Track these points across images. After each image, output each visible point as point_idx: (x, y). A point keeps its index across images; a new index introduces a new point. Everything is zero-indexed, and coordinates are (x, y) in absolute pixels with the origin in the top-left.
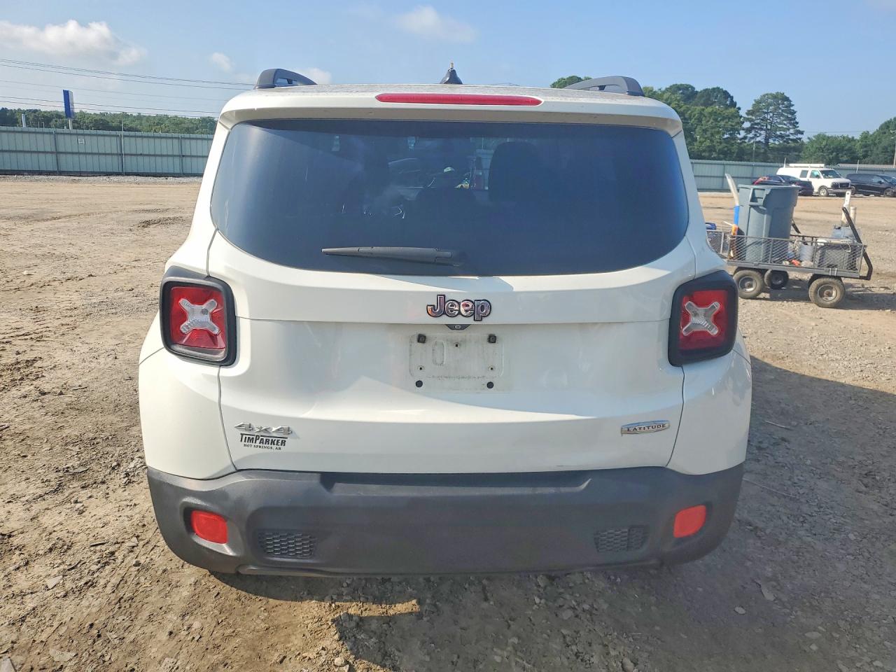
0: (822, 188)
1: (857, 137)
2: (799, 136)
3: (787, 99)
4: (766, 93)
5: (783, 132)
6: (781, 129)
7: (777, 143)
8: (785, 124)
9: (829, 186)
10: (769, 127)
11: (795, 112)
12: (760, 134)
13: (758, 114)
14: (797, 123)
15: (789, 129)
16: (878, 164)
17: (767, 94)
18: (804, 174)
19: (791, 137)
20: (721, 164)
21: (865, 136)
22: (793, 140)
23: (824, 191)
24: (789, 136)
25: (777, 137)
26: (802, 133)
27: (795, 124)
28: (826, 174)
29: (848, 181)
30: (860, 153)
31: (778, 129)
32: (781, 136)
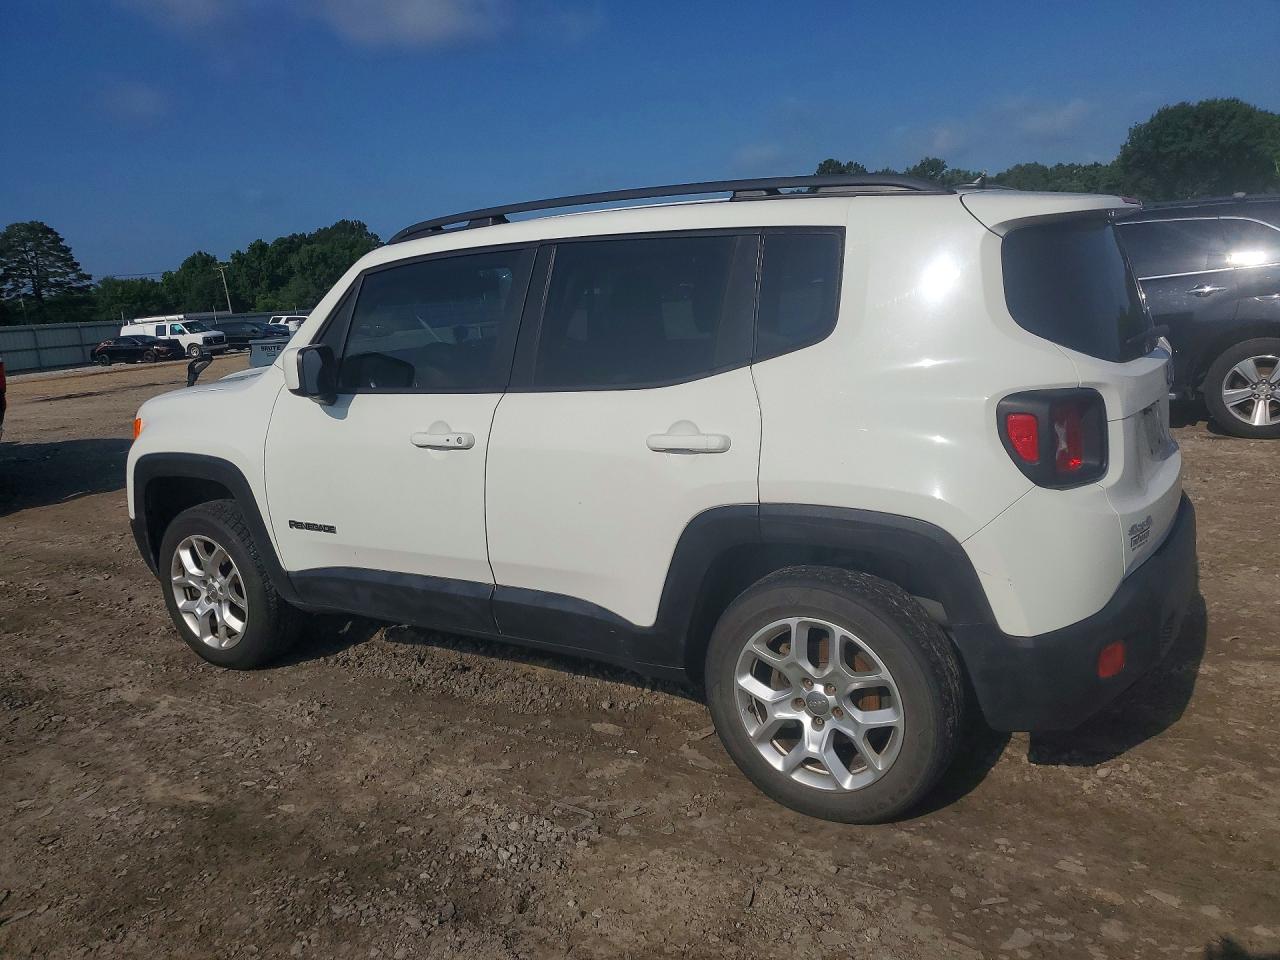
0: (191, 346)
1: (159, 279)
2: (87, 282)
3: (50, 231)
4: (14, 222)
5: (57, 278)
6: (54, 274)
7: (53, 294)
8: (59, 267)
9: (200, 342)
10: (35, 273)
11: (69, 250)
12: (24, 284)
13: (10, 254)
14: (78, 264)
15: (67, 274)
16: (197, 311)
17: (17, 225)
18: (161, 330)
19: (74, 285)
20: (28, 330)
21: (167, 276)
22: (80, 289)
23: (197, 349)
24: (69, 283)
25: (53, 285)
26: (89, 277)
27: (75, 266)
28: (191, 327)
29: (220, 333)
30: (171, 299)
31: (48, 274)
32: (59, 285)
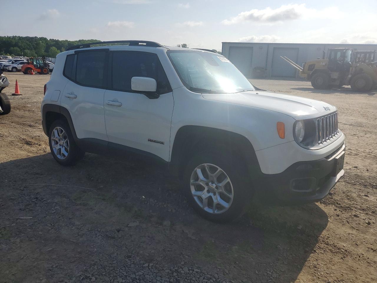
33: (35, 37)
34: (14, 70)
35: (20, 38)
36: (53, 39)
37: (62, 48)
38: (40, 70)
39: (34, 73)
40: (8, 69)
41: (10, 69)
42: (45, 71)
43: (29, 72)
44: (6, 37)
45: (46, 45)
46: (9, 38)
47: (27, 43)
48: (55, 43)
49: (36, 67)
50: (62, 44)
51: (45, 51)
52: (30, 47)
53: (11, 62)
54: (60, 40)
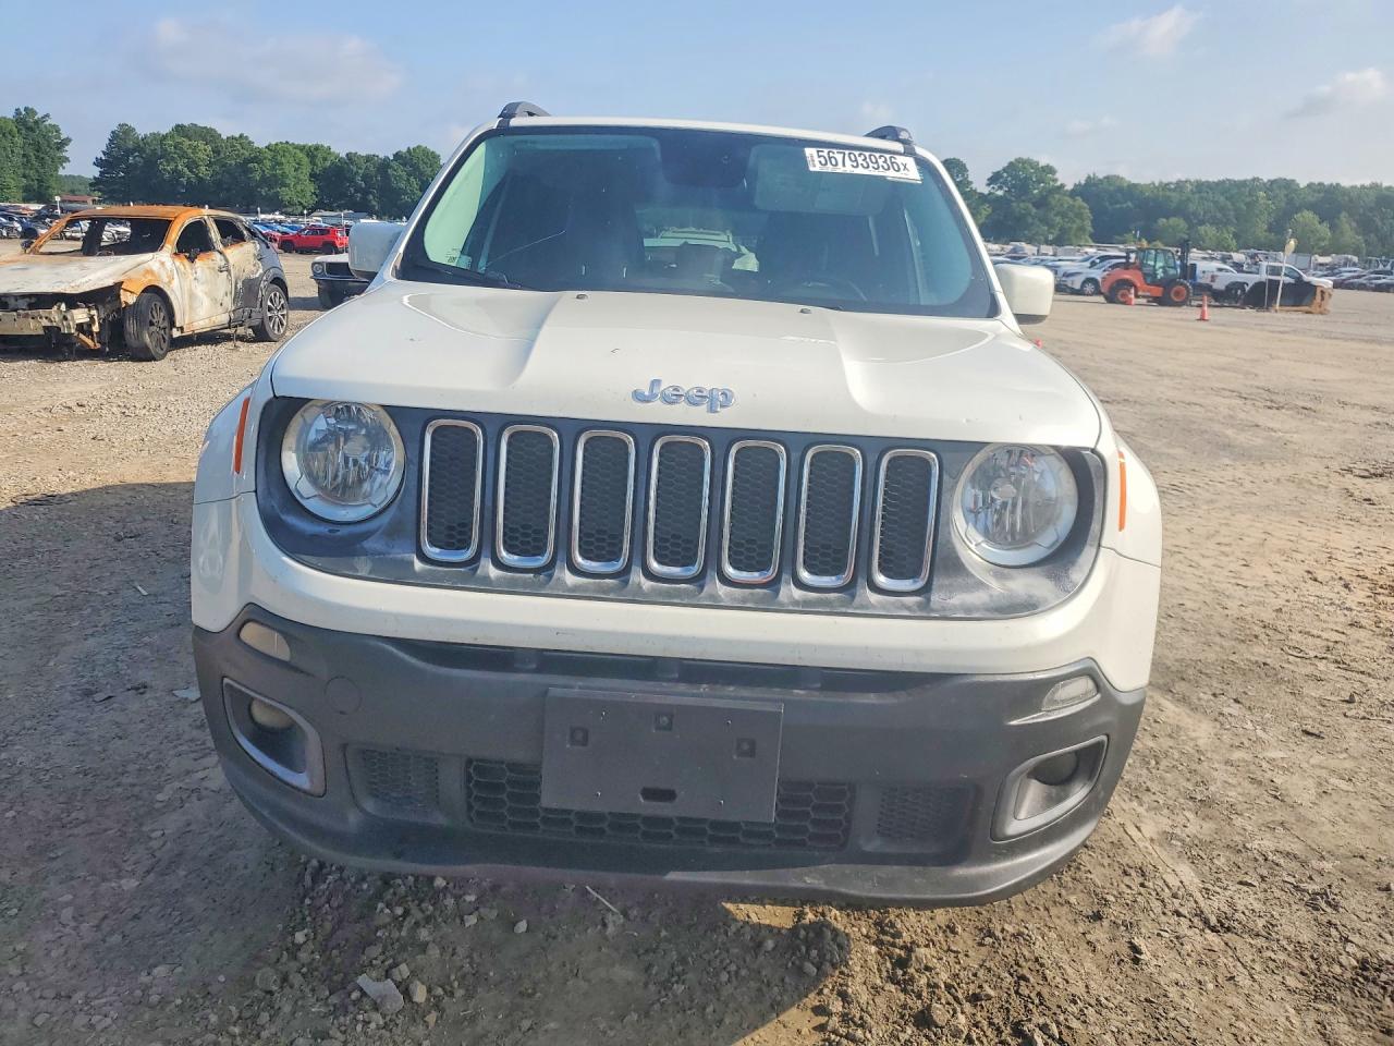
33: (1254, 179)
34: (1089, 288)
35: (1201, 187)
36: (1320, 184)
37: (1344, 215)
38: (1158, 291)
39: (1134, 301)
40: (1070, 285)
41: (1077, 286)
42: (1178, 293)
43: (1123, 296)
44: (1157, 184)
45: (1287, 204)
46: (1165, 187)
47: (1216, 203)
48: (1322, 195)
49: (1149, 280)
50: (1351, 201)
51: (1270, 230)
52: (1224, 215)
53: (1088, 264)
54: (1346, 183)
